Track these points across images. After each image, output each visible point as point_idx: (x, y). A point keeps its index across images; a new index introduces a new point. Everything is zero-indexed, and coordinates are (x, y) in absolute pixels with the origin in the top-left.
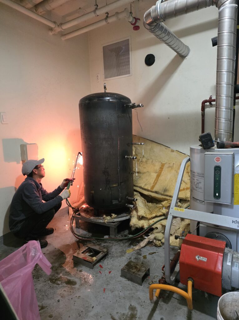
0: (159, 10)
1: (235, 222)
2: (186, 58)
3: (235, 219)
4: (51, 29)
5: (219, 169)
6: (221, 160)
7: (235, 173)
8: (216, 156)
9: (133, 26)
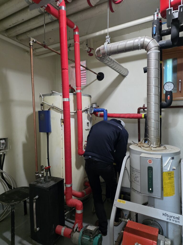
0: (106, 49)
1: (165, 215)
2: (126, 77)
3: (164, 212)
4: (27, 52)
5: (151, 169)
6: (152, 162)
7: (163, 172)
8: (149, 159)
9: (88, 53)
